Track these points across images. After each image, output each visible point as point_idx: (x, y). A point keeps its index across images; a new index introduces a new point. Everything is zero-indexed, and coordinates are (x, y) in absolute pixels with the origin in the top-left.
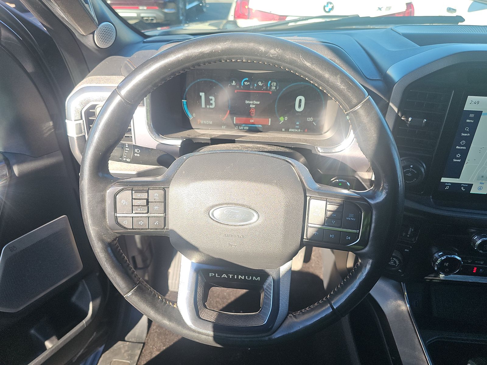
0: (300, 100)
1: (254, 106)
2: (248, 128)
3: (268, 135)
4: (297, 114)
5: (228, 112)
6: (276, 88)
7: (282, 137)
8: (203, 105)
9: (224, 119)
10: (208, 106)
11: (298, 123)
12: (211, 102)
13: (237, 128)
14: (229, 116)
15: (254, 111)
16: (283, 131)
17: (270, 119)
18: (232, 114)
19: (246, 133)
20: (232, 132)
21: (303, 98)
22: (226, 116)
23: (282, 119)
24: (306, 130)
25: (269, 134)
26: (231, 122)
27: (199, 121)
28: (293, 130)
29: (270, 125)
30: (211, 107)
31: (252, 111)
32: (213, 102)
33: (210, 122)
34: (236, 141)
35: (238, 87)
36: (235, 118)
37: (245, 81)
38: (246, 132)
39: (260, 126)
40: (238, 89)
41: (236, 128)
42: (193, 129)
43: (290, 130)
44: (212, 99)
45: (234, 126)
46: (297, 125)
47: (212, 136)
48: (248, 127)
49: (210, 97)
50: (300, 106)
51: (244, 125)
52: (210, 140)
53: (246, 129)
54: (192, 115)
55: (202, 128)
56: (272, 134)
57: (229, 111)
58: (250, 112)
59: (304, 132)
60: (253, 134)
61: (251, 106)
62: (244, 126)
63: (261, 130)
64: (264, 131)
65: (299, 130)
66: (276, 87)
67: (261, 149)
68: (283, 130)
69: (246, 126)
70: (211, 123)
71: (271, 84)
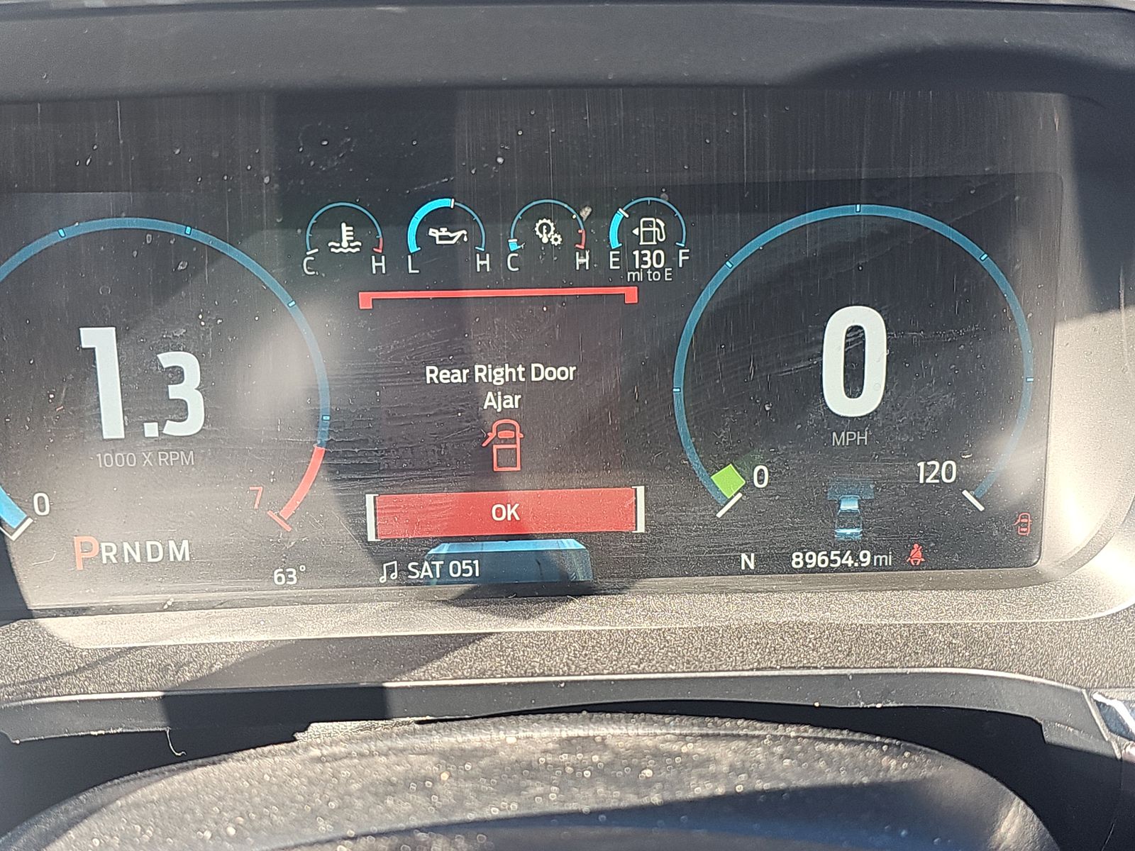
0: (856, 338)
1: (512, 402)
2: (471, 569)
3: (650, 615)
4: (840, 439)
5: (317, 461)
6: (671, 259)
7: (764, 627)
8: (113, 422)
9: (287, 512)
10: (151, 430)
11: (850, 505)
12: (175, 392)
13: (394, 575)
14: (327, 491)
15: (519, 436)
16: (748, 572)
17: (641, 490)
18: (346, 469)
19: (469, 614)
20: (352, 617)
21: (871, 322)
22: (303, 489)
23: (728, 481)
24: (917, 554)
25: (653, 602)
26: (344, 531)
27: (86, 548)
28: (817, 559)
29: (641, 528)
30: (172, 428)
31: (502, 435)
32: (188, 391)
33: (172, 544)
34: (395, 702)
35: (378, 265)
36: (370, 498)
37: (435, 219)
38: (461, 601)
39: (571, 544)
40: (379, 283)
41: (383, 579)
42: (29, 615)
43: (797, 560)
44: (177, 375)
45: (370, 567)
46: (848, 519)
47: (179, 666)
48: (479, 556)
49: (168, 359)
50: (854, 381)
51: (444, 549)
52: (157, 710)
53: (461, 581)
54: (26, 507)
55: (107, 601)
56: (675, 603)
57: (319, 451)
58: (490, 447)
59: (901, 564)
60: (527, 616)
61: (489, 401)
62: (448, 558)
63: (581, 573)
64: (606, 583)
65: (866, 558)
66: (669, 247)
67: (649, 783)
68: (747, 560)
69: (460, 557)
70: (182, 551)
71: (625, 228)
